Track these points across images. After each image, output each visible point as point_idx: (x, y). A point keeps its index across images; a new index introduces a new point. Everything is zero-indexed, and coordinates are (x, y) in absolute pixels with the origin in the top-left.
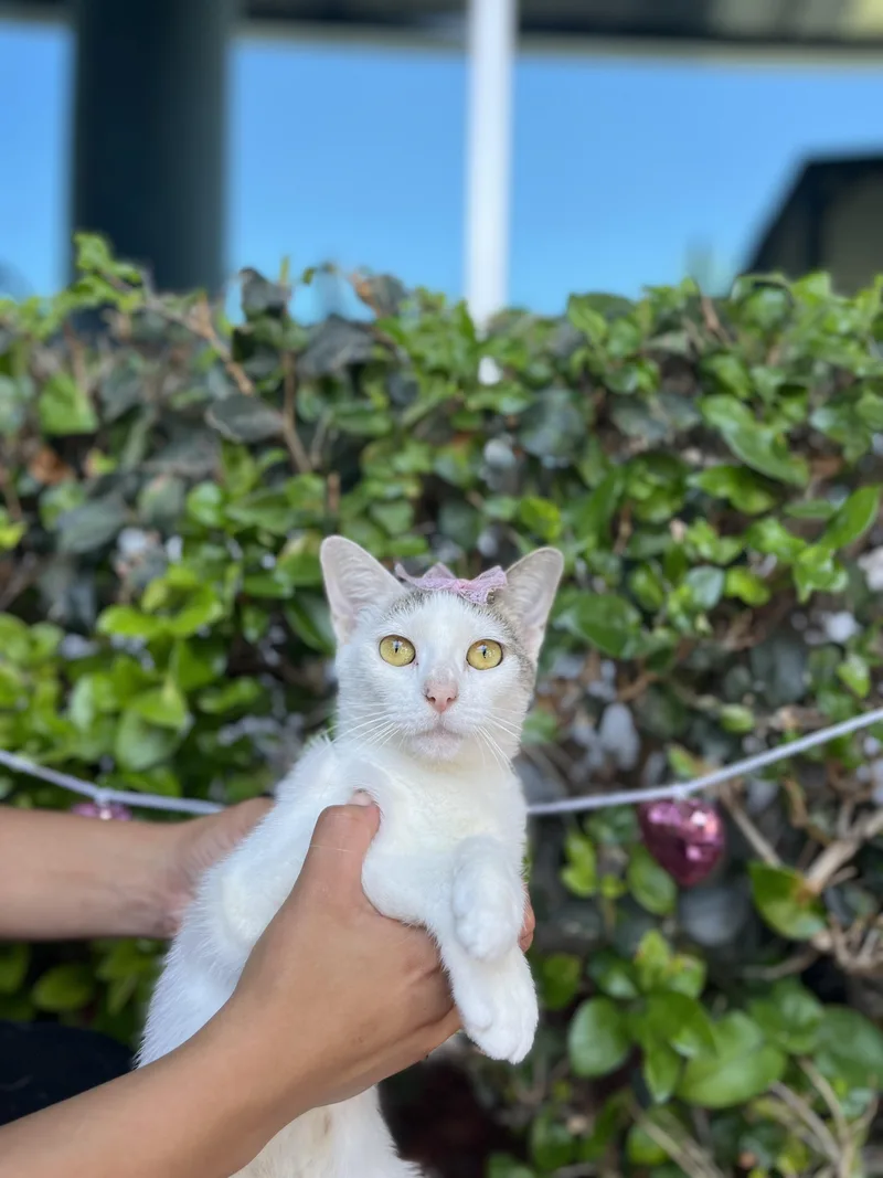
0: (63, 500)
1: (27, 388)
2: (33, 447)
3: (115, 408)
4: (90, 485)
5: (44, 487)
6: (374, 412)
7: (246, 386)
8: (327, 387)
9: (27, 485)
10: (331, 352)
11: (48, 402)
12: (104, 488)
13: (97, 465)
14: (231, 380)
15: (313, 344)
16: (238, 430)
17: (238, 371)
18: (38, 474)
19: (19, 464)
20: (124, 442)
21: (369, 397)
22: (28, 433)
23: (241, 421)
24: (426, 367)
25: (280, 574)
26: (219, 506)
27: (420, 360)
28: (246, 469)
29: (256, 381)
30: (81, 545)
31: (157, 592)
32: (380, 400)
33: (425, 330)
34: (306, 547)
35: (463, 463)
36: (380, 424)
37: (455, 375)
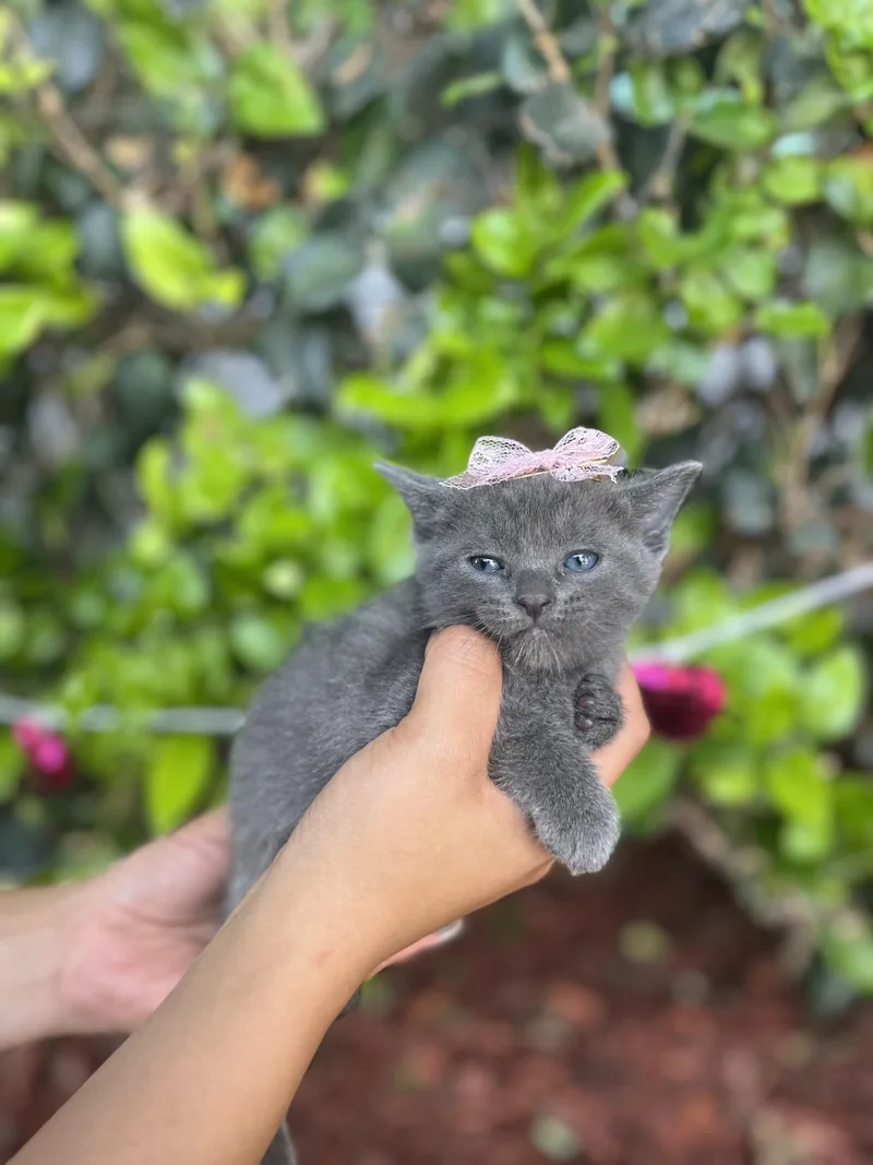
0: (278, 236)
1: (208, 62)
2: (229, 154)
3: (348, 104)
4: (312, 209)
5: (249, 216)
6: (741, 109)
7: (560, 70)
8: (670, 67)
9: (227, 211)
10: (689, 13)
11: (242, 86)
12: (334, 219)
13: (324, 184)
14: (538, 60)
16: (563, 145)
17: (549, 45)
18: (236, 191)
19: (213, 179)
20: (358, 150)
21: (734, 84)
22: (219, 135)
23: (565, 128)
24: (846, 45)
25: (590, 344)
26: (516, 246)
27: (833, 33)
28: (551, 197)
29: (571, 58)
30: (321, 300)
31: (421, 364)
32: (753, 90)
34: (628, 312)
35: (867, 188)
36: (755, 128)
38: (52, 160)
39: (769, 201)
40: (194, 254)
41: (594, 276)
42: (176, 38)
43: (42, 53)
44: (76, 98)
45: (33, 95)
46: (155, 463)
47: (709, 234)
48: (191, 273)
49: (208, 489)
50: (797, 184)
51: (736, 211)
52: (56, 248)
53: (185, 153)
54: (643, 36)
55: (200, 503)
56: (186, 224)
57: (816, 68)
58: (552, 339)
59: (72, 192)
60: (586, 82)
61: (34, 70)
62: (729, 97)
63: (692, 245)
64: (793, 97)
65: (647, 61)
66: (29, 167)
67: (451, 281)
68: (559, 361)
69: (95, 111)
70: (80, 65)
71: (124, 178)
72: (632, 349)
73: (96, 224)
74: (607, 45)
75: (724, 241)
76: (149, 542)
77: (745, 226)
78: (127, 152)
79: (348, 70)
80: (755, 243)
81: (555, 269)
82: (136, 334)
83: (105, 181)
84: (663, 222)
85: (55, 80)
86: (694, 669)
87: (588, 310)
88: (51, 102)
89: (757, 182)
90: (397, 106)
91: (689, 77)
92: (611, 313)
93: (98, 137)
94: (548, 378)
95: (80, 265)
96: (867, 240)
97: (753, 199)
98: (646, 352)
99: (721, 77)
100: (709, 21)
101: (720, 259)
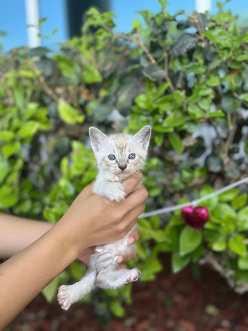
0: (93, 106)
1: (78, 69)
2: (82, 88)
3: (107, 74)
4: (101, 99)
5: (87, 102)
6: (199, 66)
7: (153, 61)
8: (180, 58)
9: (81, 101)
10: (183, 46)
11: (85, 74)
12: (105, 101)
13: (103, 93)
14: (148, 60)
15: (176, 44)
16: (154, 77)
17: (150, 56)
18: (84, 97)
19: (79, 95)
20: (111, 85)
21: (197, 61)
22: (80, 84)
23: (154, 74)
24: (221, 48)
25: (166, 124)
26: (147, 102)
27: (218, 45)
28: (154, 90)
29: (156, 59)
30: (101, 119)
32: (201, 61)
33: (220, 34)
34: (175, 115)
35: (233, 82)
36: (202, 70)
37: (232, 50)
38: (43, 93)
39: (208, 87)
40: (75, 112)
41: (165, 108)
42: (70, 64)
43: (40, 69)
44: (48, 79)
45: (38, 78)
46: (65, 162)
47: (194, 95)
48: (73, 116)
49: (77, 168)
50: (215, 82)
51: (200, 89)
52: (43, 113)
53: (71, 88)
54: (173, 53)
55: (75, 172)
56: (72, 105)
57: (215, 54)
58: (157, 124)
59: (47, 100)
60: (161, 63)
61: (38, 72)
62: (196, 64)
63: (190, 99)
64: (211, 61)
65: (175, 58)
66: (37, 95)
67: (132, 112)
68: (158, 129)
69: (53, 82)
70: (48, 71)
71: (59, 96)
72: (177, 124)
73: (52, 107)
74: (165, 55)
75: (197, 97)
76: (63, 182)
77: (202, 93)
78: (60, 90)
79: (107, 68)
80: (205, 97)
81: (155, 106)
82: (62, 132)
83: (55, 97)
84: (182, 93)
85: (43, 74)
86: (200, 207)
87: (165, 116)
88: (42, 79)
89: (205, 83)
91: (185, 60)
92: (171, 115)
93: (53, 87)
94: (156, 133)
95: (48, 117)
96: (235, 95)
97: (204, 87)
98: (182, 126)
99: (194, 59)
100: (188, 47)
101: (197, 100)
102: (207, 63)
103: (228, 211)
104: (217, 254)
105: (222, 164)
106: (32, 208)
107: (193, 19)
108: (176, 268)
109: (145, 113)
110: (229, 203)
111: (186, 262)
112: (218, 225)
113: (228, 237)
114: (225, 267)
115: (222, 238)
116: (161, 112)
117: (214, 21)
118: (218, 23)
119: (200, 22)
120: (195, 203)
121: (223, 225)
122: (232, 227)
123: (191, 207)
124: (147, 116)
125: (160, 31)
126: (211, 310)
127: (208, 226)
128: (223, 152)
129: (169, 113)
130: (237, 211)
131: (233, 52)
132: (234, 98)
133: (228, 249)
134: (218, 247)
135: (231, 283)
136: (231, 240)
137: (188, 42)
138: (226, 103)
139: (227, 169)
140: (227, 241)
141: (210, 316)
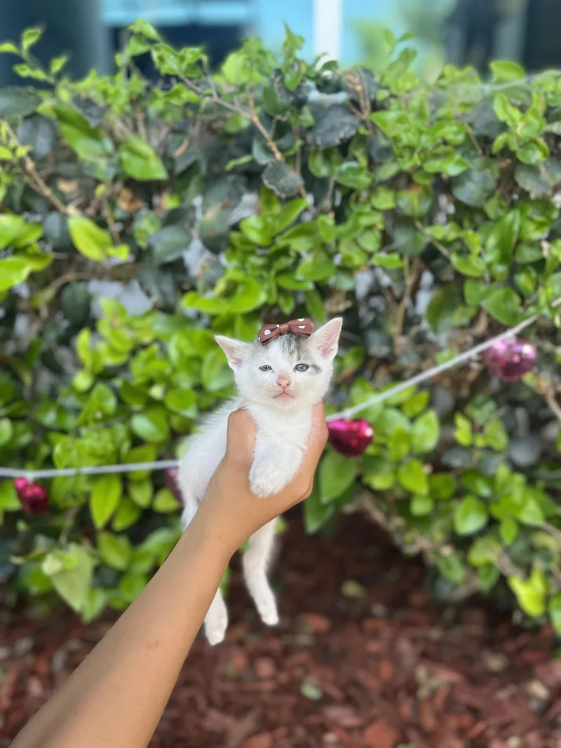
0: (146, 225)
1: (109, 145)
2: (119, 186)
3: (180, 167)
4: (162, 214)
5: (131, 216)
6: (359, 170)
7: (278, 156)
8: (327, 154)
9: (120, 213)
10: (333, 130)
11: (125, 155)
13: (168, 202)
14: (268, 151)
15: (317, 124)
16: (282, 190)
17: (273, 146)
18: (123, 206)
19: (112, 202)
20: (185, 187)
21: (355, 159)
22: (115, 179)
23: (282, 182)
24: (400, 145)
25: (299, 275)
26: (263, 231)
27: (396, 139)
28: (277, 209)
29: (282, 150)
30: (170, 258)
31: (221, 286)
32: (363, 162)
33: (401, 120)
34: (315, 258)
35: (416, 202)
36: (364, 179)
37: (418, 150)
38: (29, 191)
39: (375, 210)
40: (104, 236)
41: (300, 245)
42: (94, 135)
43: (24, 143)
44: (40, 161)
45: (22, 162)
46: (84, 338)
47: (350, 224)
48: (102, 246)
49: (114, 351)
50: (386, 202)
51: (360, 214)
52: (33, 235)
53: (100, 191)
54: (314, 141)
55: (109, 361)
56: (102, 224)
57: (388, 152)
58: (282, 272)
60: (291, 160)
61: (23, 151)
62: (353, 164)
63: (342, 229)
64: (380, 164)
65: (316, 151)
66: (17, 196)
67: (233, 247)
68: (286, 283)
70: (44, 147)
71: (66, 200)
72: (319, 277)
73: (52, 221)
74: (298, 143)
75: (356, 227)
76: (82, 381)
77: (365, 221)
78: (66, 187)
79: (178, 153)
80: (370, 228)
81: (281, 243)
82: (70, 275)
83: (56, 201)
84: (329, 219)
85: (31, 155)
86: (358, 420)
87: (298, 259)
88: (30, 165)
89: (368, 201)
90: (203, 168)
91: (336, 157)
92: (308, 259)
93: (51, 181)
94: (281, 291)
96: (419, 225)
97: (367, 209)
98: (326, 279)
99: (350, 156)
100: (342, 135)
101: (355, 235)
102: (372, 165)
103: (398, 422)
104: (378, 495)
105: (390, 342)
106: (15, 436)
107: (354, 84)
108: (312, 525)
109: (259, 252)
110: (399, 407)
111: (329, 513)
112: (384, 446)
113: (399, 463)
114: (388, 515)
115: (387, 468)
116: (293, 254)
117: (387, 88)
118: (394, 91)
119: (363, 90)
120: (348, 414)
121: (391, 445)
122: (404, 449)
123: (342, 420)
124: (262, 256)
125: (291, 99)
126: (352, 589)
127: (371, 450)
128: (395, 322)
129: (304, 253)
130: (413, 420)
131: (419, 154)
132: (416, 229)
133: (397, 484)
134: (380, 482)
135: (398, 540)
136: (403, 470)
137: (343, 125)
138: (402, 238)
139: (398, 351)
140: (396, 472)
141: (351, 600)
